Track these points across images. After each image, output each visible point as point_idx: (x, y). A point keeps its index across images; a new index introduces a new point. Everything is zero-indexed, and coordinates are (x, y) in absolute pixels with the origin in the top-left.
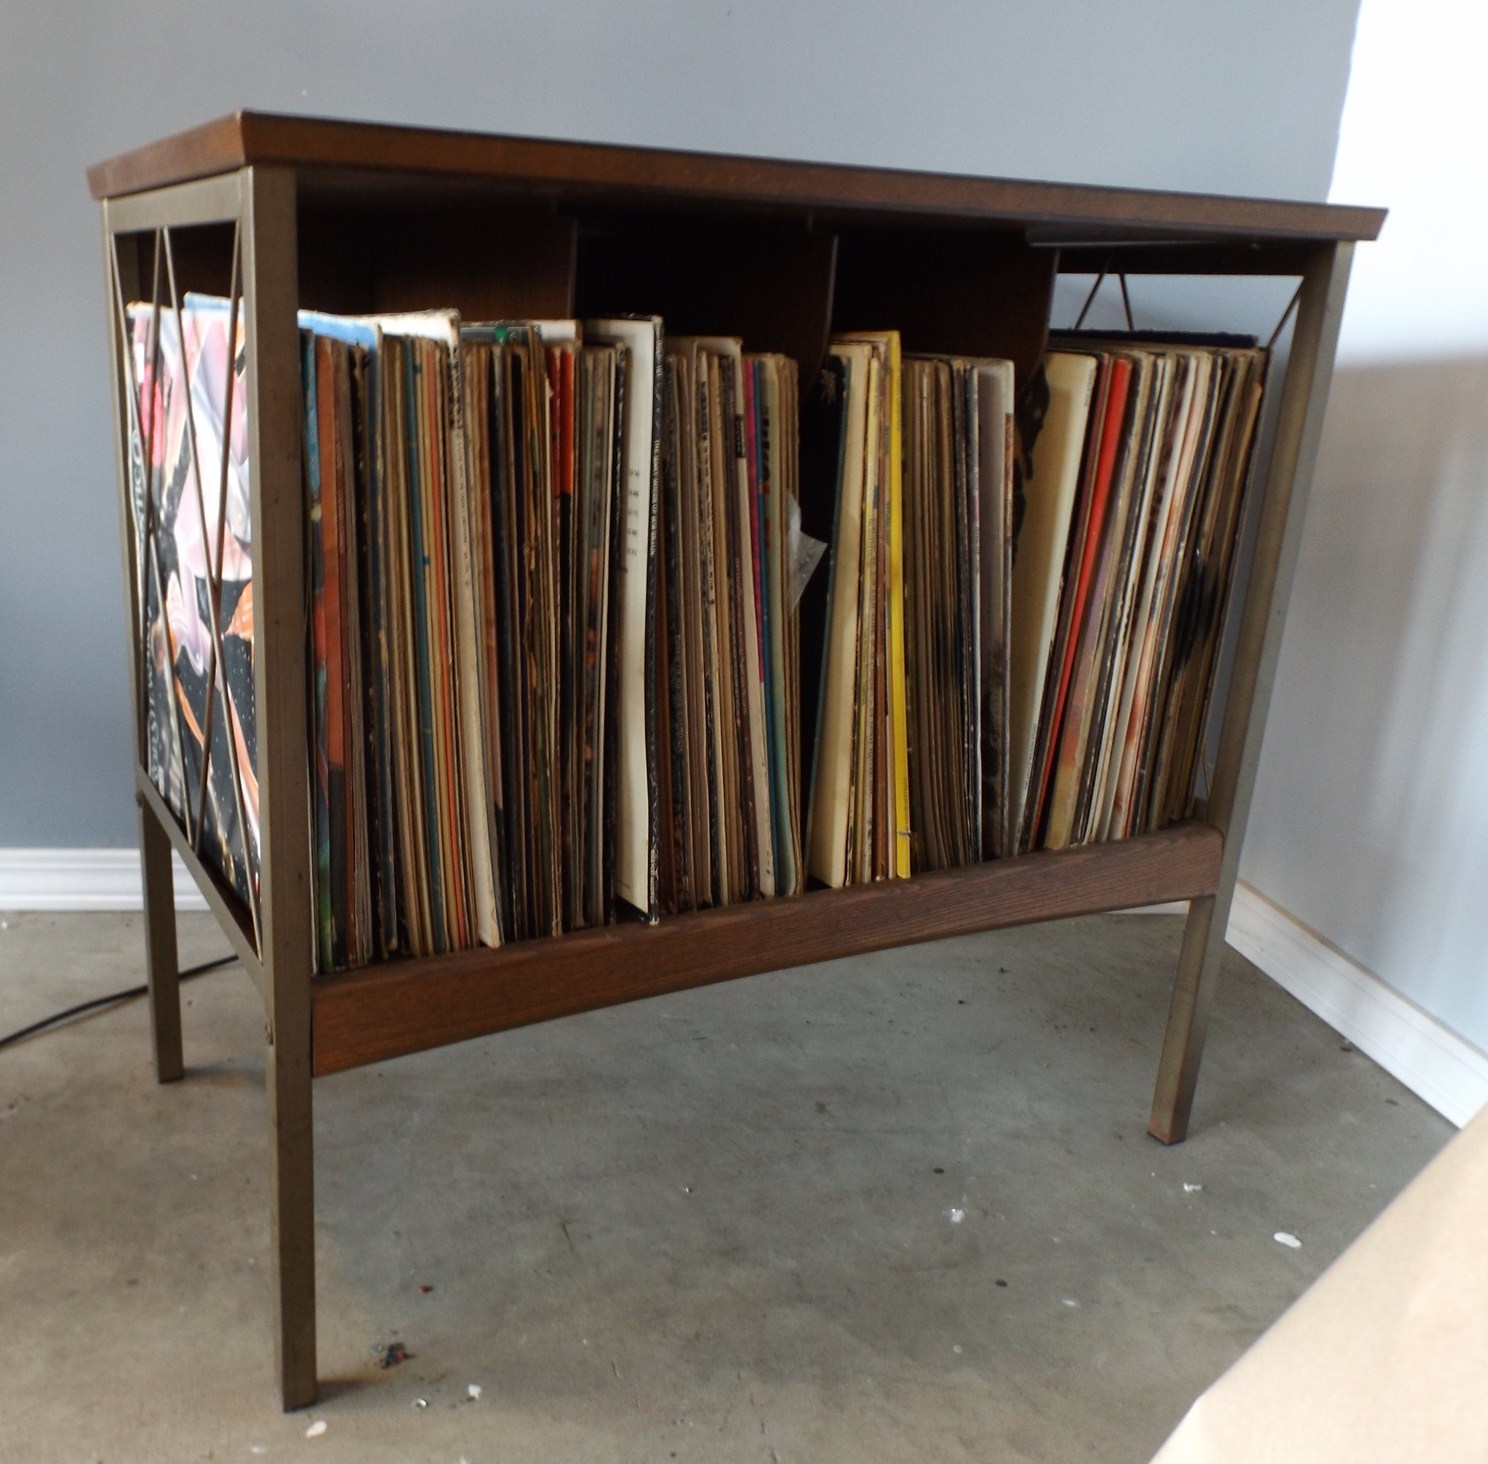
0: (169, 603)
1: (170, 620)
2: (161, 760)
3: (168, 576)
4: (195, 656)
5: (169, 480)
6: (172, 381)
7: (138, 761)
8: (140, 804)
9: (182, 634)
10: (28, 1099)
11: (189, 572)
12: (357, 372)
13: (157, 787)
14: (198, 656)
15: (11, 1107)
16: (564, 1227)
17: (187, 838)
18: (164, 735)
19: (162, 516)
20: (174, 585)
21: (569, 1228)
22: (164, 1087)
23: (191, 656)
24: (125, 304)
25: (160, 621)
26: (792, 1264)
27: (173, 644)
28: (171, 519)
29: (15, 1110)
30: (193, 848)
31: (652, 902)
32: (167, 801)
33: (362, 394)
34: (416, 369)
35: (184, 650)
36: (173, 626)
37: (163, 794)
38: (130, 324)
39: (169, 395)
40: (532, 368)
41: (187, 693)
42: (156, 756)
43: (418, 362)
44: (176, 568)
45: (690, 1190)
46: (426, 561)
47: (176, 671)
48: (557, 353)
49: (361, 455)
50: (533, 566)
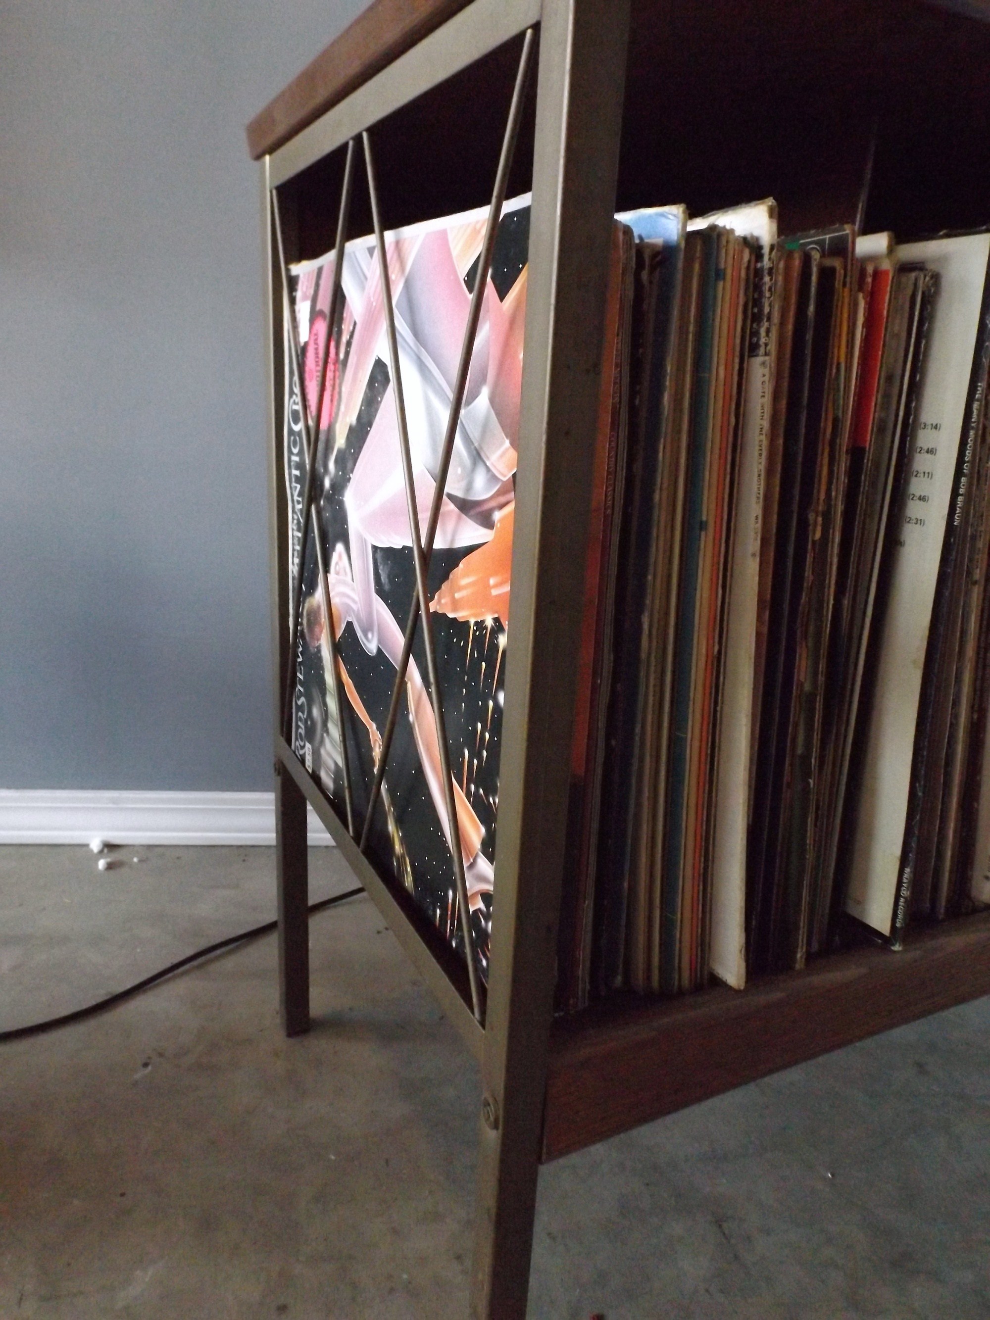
0: (331, 577)
1: (331, 594)
2: (310, 735)
3: (333, 548)
4: (366, 636)
5: (340, 441)
6: (355, 324)
7: (278, 730)
8: (279, 774)
9: (348, 609)
10: (161, 1055)
11: (363, 542)
12: (645, 275)
13: (303, 762)
14: (370, 636)
15: (146, 1065)
16: (720, 1226)
17: (347, 827)
18: (315, 712)
19: (327, 483)
20: (340, 557)
21: (725, 1225)
22: (292, 1041)
23: (359, 634)
24: (287, 263)
25: (319, 595)
26: (968, 1277)
27: (335, 619)
28: (339, 486)
29: (150, 1068)
30: (357, 838)
31: (898, 925)
32: (316, 778)
33: (650, 304)
34: (720, 274)
35: (350, 625)
36: (335, 600)
37: (310, 771)
38: (293, 282)
39: (349, 344)
40: (848, 285)
41: (351, 674)
42: (302, 731)
43: (722, 266)
44: (344, 538)
45: (833, 1175)
46: (703, 526)
47: (337, 648)
48: (870, 269)
49: (638, 387)
50: (818, 535)
